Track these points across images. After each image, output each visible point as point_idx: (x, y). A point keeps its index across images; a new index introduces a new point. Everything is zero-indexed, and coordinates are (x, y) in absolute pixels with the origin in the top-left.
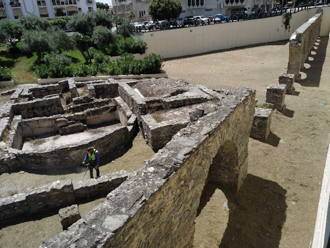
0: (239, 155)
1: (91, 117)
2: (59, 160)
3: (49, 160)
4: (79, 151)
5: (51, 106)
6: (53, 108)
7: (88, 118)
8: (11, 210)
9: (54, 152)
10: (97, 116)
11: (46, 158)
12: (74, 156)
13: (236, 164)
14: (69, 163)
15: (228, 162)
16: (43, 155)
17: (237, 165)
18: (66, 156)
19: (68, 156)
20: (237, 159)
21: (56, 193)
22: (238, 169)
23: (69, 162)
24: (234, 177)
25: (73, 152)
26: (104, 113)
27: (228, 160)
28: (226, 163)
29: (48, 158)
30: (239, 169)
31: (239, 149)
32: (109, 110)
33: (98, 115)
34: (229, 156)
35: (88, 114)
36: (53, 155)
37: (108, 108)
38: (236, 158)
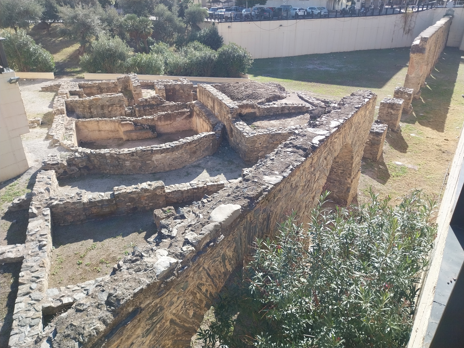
0: (353, 165)
1: (163, 123)
2: (140, 164)
3: (128, 163)
4: (163, 155)
5: (112, 105)
6: (115, 108)
7: (159, 123)
8: (98, 208)
9: (135, 154)
10: (169, 122)
11: (124, 160)
12: (156, 160)
13: (348, 176)
14: (151, 169)
15: (340, 174)
16: (122, 157)
17: (349, 178)
18: (149, 160)
19: (150, 160)
20: (351, 170)
21: (147, 194)
22: (350, 182)
23: (151, 167)
24: (344, 191)
25: (157, 155)
26: (178, 119)
27: (340, 171)
28: (338, 176)
29: (127, 160)
30: (352, 182)
31: (354, 157)
32: (184, 116)
33: (170, 120)
34: (341, 166)
35: (160, 118)
36: (134, 157)
37: (184, 113)
38: (350, 168)
